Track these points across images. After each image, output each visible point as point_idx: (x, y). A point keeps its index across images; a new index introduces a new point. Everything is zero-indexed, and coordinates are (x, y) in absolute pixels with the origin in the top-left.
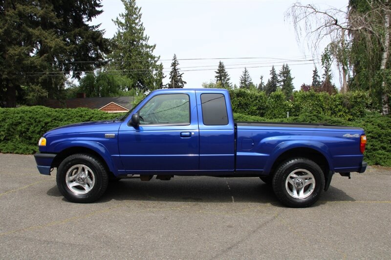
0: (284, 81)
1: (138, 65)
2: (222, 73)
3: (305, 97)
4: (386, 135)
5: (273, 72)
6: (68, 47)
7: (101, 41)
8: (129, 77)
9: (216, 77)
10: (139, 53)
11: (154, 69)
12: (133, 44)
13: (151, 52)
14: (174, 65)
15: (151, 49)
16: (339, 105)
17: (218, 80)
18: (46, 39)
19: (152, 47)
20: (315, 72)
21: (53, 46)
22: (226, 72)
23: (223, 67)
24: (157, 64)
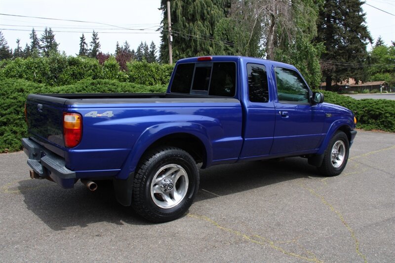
3: (139, 67)
20: (82, 39)
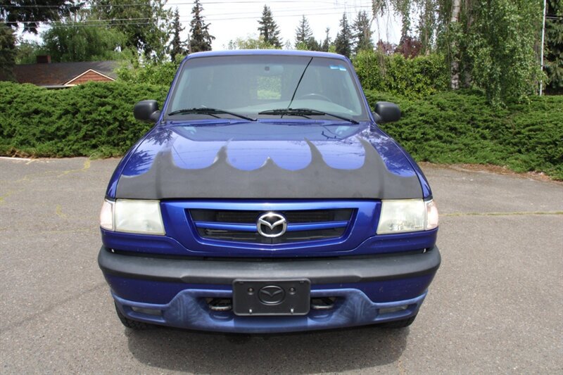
0: (360, 36)
1: (133, 11)
2: (267, 24)
3: (370, 61)
4: (445, 119)
5: (344, 23)
8: (121, 30)
9: (259, 29)
14: (196, 10)
16: (418, 73)
17: (261, 34)
20: (405, 23)
22: (273, 23)
23: (269, 14)
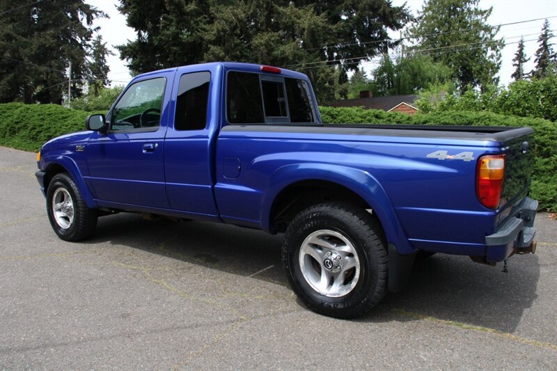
6: (334, 27)
7: (384, 11)
8: (447, 64)
10: (464, 25)
11: (489, 48)
12: (455, 12)
13: (483, 20)
15: (485, 15)
18: (299, 18)
19: (485, 12)
21: (306, 27)
24: (495, 38)
